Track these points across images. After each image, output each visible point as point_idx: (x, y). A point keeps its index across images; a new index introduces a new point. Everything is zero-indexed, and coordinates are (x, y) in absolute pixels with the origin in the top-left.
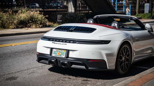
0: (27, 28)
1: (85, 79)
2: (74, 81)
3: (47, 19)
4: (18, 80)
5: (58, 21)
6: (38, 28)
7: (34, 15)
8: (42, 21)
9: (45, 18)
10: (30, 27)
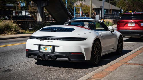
0: (4, 35)
1: (68, 69)
2: (60, 71)
3: (20, 27)
4: (13, 71)
5: (29, 28)
6: (13, 34)
7: (9, 24)
8: (16, 29)
9: (18, 26)
10: (6, 34)
